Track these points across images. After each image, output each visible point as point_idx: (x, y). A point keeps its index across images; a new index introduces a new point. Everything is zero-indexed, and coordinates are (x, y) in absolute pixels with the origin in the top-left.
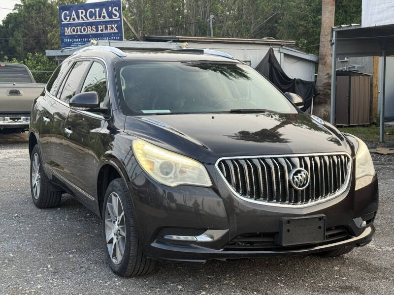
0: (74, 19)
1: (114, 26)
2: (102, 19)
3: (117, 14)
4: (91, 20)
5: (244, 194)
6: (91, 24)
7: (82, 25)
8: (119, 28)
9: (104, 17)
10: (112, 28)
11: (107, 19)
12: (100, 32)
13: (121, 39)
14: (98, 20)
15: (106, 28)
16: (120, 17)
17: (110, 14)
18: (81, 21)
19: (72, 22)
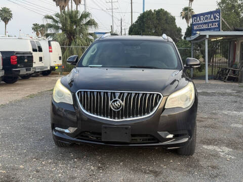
0: (198, 21)
1: (217, 24)
2: (211, 21)
3: (218, 17)
4: (206, 21)
5: (87, 110)
6: (205, 23)
7: (201, 24)
8: (219, 25)
9: (212, 19)
10: (215, 25)
11: (213, 20)
12: (209, 27)
13: (219, 31)
14: (209, 21)
15: (213, 25)
16: (220, 19)
17: (215, 18)
18: (201, 22)
19: (197, 22)
